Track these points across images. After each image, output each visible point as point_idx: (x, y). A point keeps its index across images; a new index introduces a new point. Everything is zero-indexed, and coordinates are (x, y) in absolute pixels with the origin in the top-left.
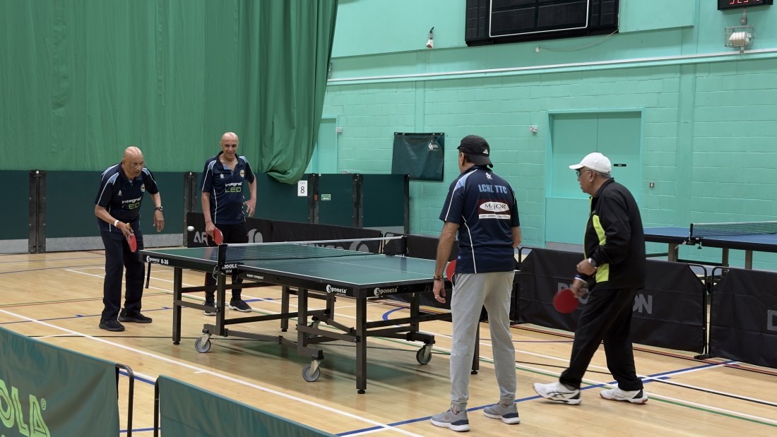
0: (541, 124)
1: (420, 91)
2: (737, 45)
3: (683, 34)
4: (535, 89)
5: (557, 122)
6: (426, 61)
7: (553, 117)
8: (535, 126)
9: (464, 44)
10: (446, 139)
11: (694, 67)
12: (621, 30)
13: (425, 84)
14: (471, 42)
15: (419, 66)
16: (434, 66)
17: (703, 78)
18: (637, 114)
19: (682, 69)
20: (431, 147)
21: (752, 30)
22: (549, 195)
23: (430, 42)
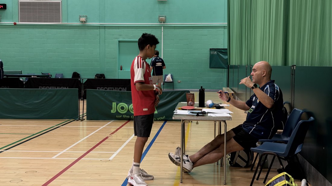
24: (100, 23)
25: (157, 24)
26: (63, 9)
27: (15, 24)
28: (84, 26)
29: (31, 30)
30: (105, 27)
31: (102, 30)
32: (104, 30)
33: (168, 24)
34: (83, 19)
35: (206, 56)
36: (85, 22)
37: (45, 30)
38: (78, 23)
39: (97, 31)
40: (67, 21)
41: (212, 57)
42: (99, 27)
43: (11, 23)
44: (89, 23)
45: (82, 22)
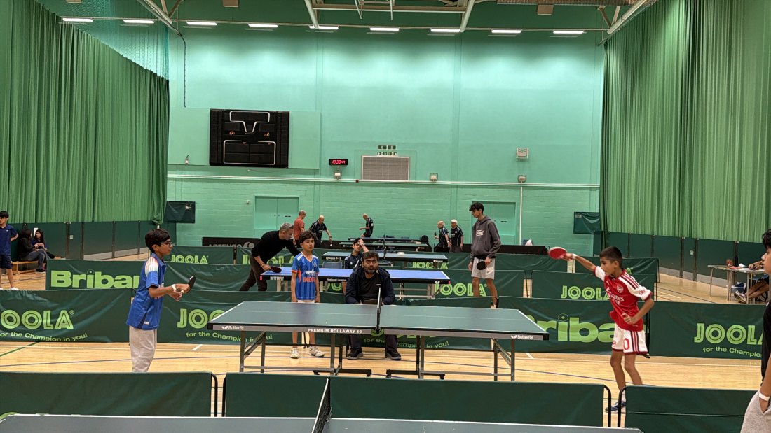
0: (251, 200)
1: (179, 183)
2: (337, 177)
3: (315, 172)
4: (247, 186)
5: (258, 199)
6: (182, 170)
7: (256, 197)
8: (248, 201)
9: (209, 164)
10: (196, 205)
11: (320, 183)
12: (289, 167)
13: (182, 180)
14: (211, 164)
15: (178, 171)
16: (188, 172)
17: (322, 187)
18: (298, 198)
19: (314, 183)
20: (187, 208)
21: (341, 173)
22: (255, 228)
23: (187, 162)
24: (451, 180)
25: (516, 184)
26: (411, 165)
27: (357, 181)
28: (434, 185)
29: (374, 189)
30: (457, 186)
31: (454, 190)
32: (455, 189)
33: (529, 184)
34: (435, 177)
35: (569, 220)
36: (435, 180)
37: (390, 188)
38: (428, 182)
39: (448, 190)
40: (415, 179)
41: (576, 221)
42: (451, 186)
43: (352, 180)
44: (440, 182)
45: (432, 180)
